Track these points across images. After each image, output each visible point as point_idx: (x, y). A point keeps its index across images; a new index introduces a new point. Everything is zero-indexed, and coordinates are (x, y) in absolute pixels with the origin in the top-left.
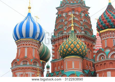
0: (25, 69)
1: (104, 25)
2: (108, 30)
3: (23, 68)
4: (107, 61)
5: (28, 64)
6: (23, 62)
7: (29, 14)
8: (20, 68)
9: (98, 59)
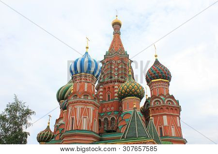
0: (86, 103)
1: (157, 75)
2: (160, 79)
3: (84, 102)
4: (164, 106)
5: (89, 98)
6: (84, 95)
7: (87, 53)
8: (81, 102)
9: (152, 104)
